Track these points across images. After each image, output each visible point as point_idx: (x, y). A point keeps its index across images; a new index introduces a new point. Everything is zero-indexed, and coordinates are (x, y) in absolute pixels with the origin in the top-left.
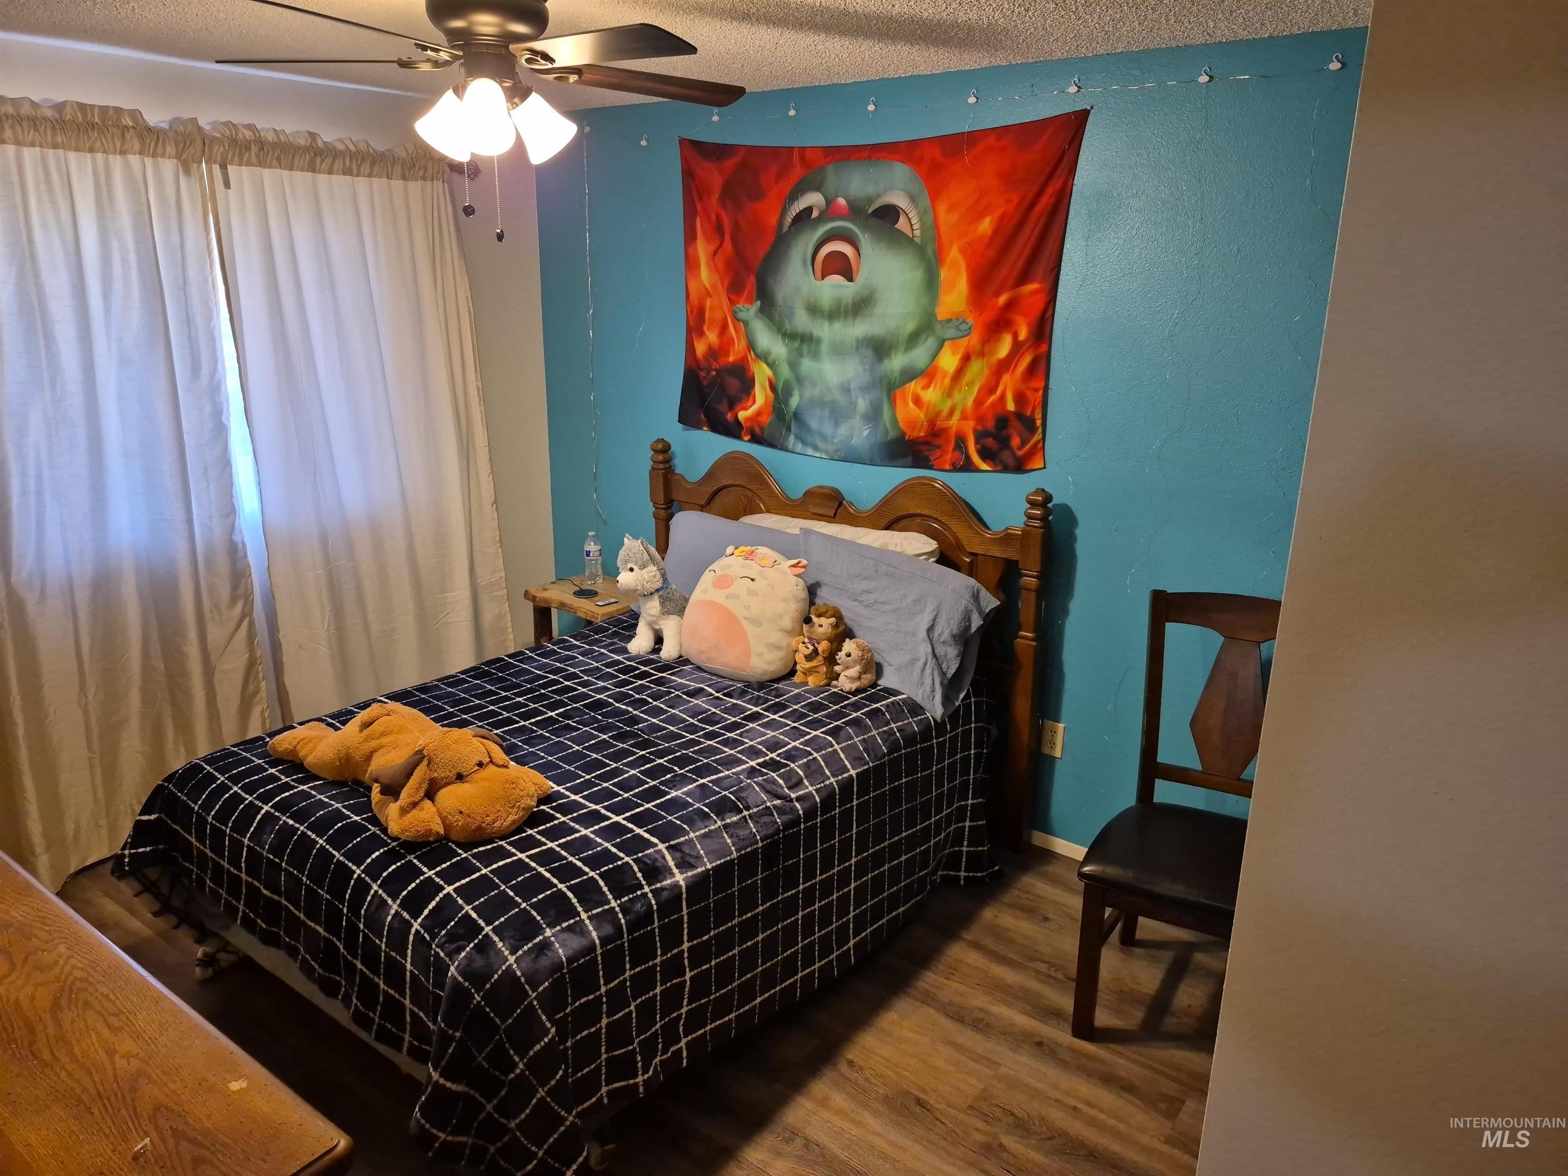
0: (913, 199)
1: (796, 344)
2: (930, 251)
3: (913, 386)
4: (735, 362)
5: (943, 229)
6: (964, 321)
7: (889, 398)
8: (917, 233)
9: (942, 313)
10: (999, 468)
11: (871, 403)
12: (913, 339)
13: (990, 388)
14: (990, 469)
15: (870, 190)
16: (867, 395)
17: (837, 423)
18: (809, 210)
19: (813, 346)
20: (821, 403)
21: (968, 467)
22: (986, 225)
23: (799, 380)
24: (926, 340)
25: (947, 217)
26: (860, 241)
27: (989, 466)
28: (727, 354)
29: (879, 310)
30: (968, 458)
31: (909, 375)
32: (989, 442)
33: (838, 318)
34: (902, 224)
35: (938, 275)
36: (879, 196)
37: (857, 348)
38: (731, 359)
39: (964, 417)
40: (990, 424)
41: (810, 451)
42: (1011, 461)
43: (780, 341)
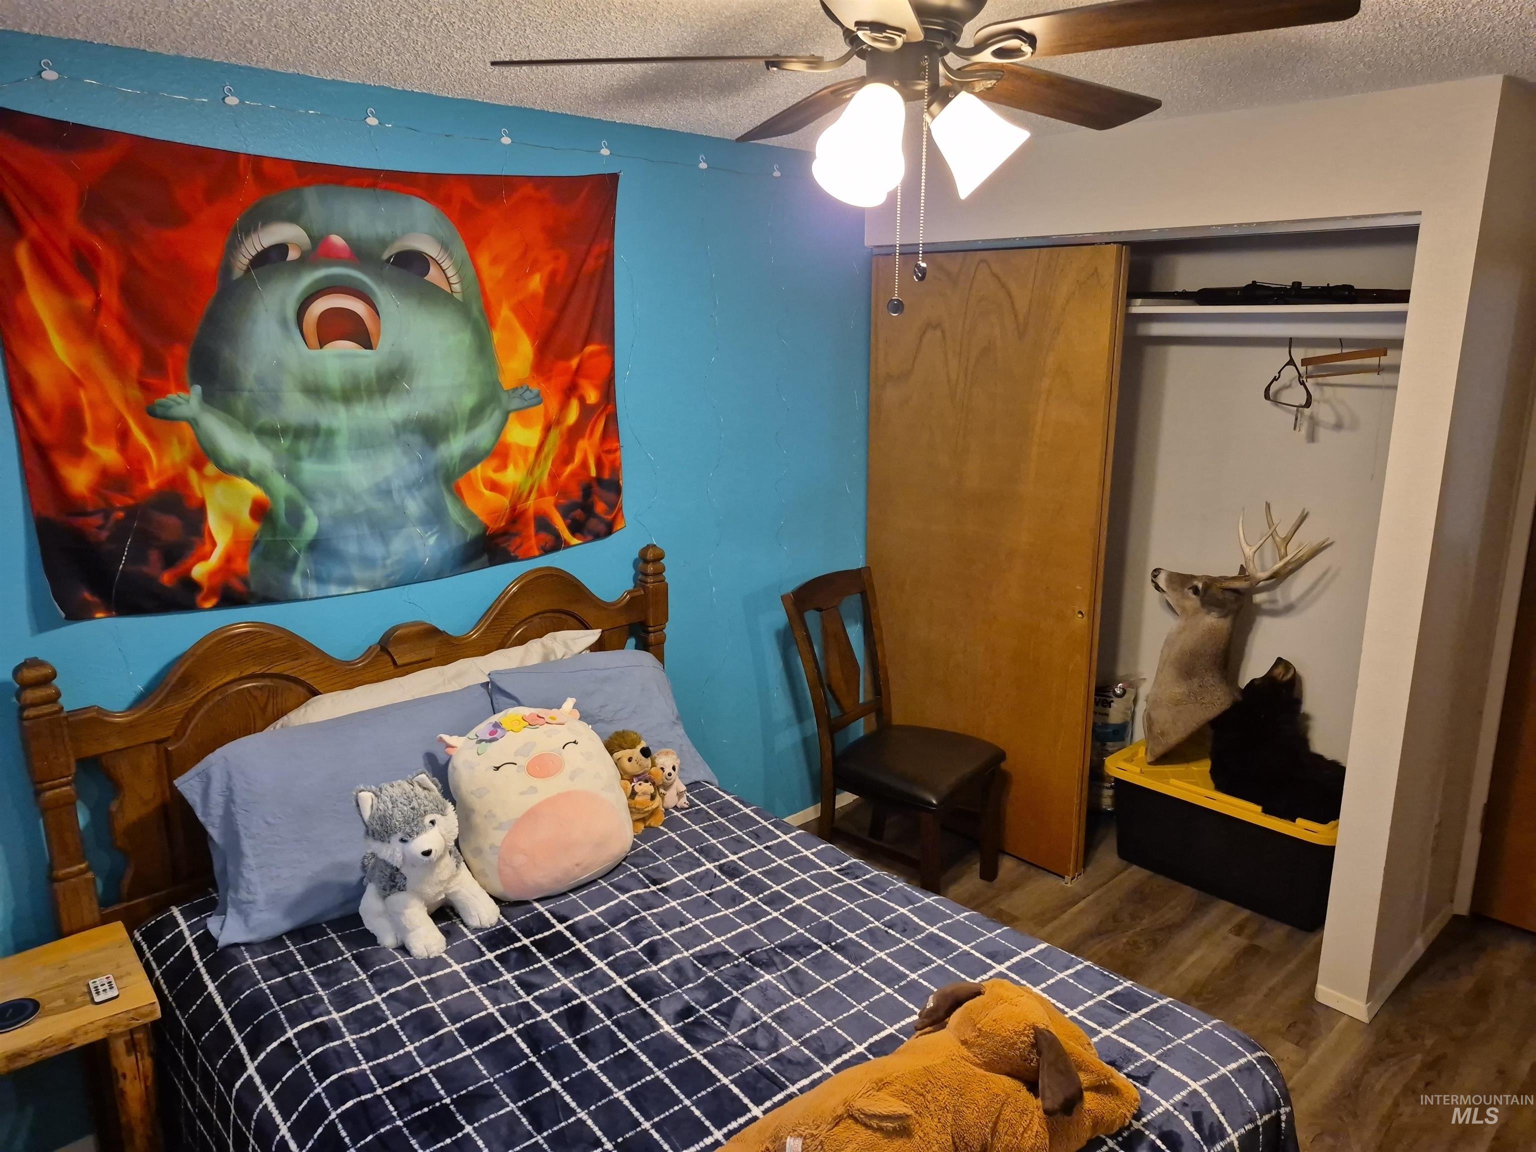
0: (445, 246)
1: (284, 443)
2: (476, 309)
3: (479, 471)
4: (160, 487)
5: (489, 286)
6: (528, 389)
7: (450, 491)
8: (457, 287)
9: (507, 382)
10: (590, 538)
11: (427, 502)
12: (476, 415)
13: (566, 458)
14: (580, 542)
15: (381, 229)
16: (416, 493)
17: (385, 539)
18: (281, 249)
19: (319, 443)
20: (350, 517)
21: (558, 544)
22: (536, 283)
23: (307, 493)
24: (492, 414)
25: (492, 273)
26: (374, 294)
27: (579, 539)
28: (143, 478)
29: (420, 382)
30: (558, 536)
31: (471, 459)
32: (578, 513)
33: (360, 399)
34: (433, 275)
35: (491, 339)
36: (395, 238)
37: (398, 434)
38: (152, 484)
39: (541, 494)
40: (576, 495)
41: (333, 590)
42: (602, 528)
43: (256, 441)
